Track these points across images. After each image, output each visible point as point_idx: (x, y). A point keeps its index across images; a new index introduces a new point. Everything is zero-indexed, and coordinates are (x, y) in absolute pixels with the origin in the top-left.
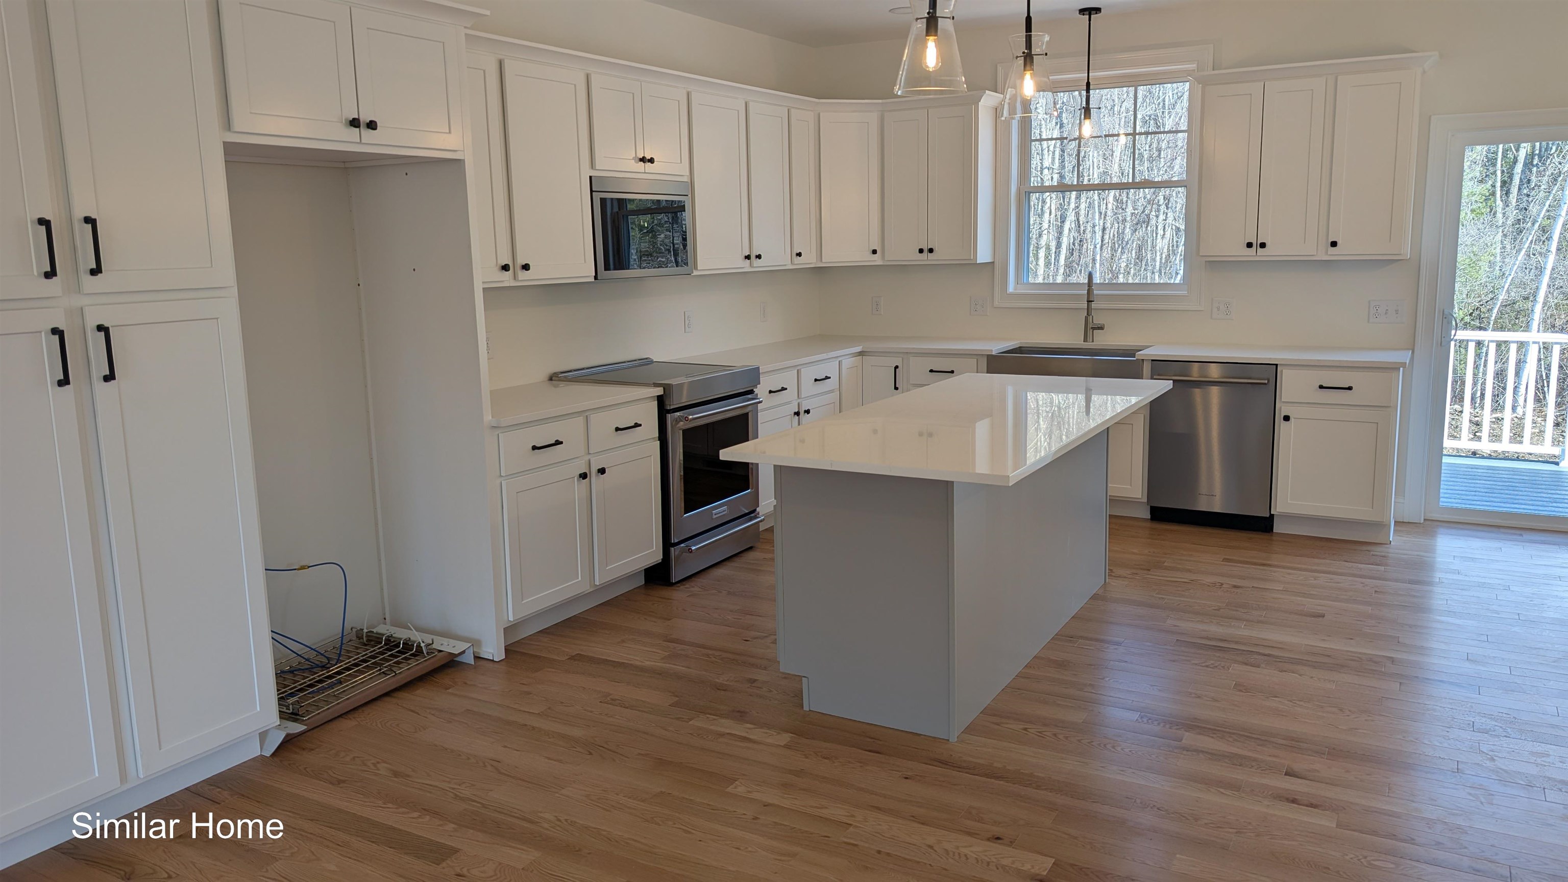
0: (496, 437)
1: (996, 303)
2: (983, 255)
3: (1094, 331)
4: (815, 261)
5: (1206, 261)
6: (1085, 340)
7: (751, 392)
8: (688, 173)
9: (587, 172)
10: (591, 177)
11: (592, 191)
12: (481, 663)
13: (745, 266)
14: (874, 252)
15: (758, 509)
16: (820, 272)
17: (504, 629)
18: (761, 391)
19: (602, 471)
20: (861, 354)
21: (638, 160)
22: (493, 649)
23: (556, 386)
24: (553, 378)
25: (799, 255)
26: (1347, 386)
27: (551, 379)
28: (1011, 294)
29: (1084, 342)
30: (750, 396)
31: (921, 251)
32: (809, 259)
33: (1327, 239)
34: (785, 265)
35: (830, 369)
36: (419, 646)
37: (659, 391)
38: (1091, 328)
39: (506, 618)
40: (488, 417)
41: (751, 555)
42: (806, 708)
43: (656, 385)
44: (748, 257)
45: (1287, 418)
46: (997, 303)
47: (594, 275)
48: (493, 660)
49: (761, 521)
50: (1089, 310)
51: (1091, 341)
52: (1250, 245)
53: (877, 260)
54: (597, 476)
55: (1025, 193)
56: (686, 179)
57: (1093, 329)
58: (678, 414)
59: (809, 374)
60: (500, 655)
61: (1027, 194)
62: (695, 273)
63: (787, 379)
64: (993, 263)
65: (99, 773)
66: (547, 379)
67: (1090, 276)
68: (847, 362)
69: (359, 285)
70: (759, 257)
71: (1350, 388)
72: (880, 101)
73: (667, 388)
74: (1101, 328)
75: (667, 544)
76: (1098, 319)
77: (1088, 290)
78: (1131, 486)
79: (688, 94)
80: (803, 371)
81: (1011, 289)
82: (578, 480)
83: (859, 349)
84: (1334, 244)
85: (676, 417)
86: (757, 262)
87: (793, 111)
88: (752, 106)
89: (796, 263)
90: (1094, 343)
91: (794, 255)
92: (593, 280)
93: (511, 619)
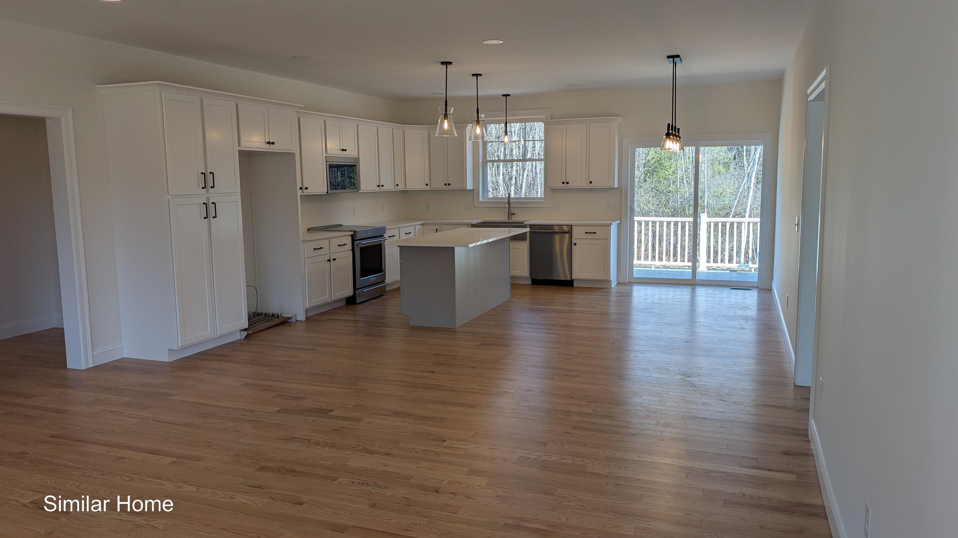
0: (303, 245)
1: (475, 206)
2: (469, 186)
4: (403, 188)
5: (551, 189)
6: (509, 219)
7: (383, 236)
8: (357, 155)
9: (325, 155)
10: (326, 156)
11: (326, 162)
12: (297, 321)
13: (378, 189)
14: (427, 185)
15: (385, 281)
16: (404, 192)
17: (306, 310)
18: (386, 235)
19: (334, 259)
20: (423, 224)
21: (341, 150)
22: (301, 317)
23: (310, 233)
24: (310, 230)
25: (398, 185)
26: (594, 232)
27: (308, 230)
28: (481, 202)
30: (382, 237)
31: (445, 184)
32: (401, 187)
33: (589, 180)
34: (392, 189)
35: (411, 230)
36: (278, 314)
37: (352, 233)
38: (511, 214)
39: (306, 307)
40: (301, 238)
41: (383, 297)
42: (411, 325)
43: (350, 231)
44: (379, 186)
45: (575, 244)
47: (327, 191)
48: (302, 321)
49: (387, 284)
50: (509, 207)
51: (511, 219)
52: (563, 183)
53: (428, 188)
54: (333, 261)
55: (485, 162)
56: (356, 157)
57: (511, 215)
58: (358, 241)
59: (403, 231)
60: (304, 319)
61: (486, 163)
62: (360, 191)
63: (395, 232)
64: (473, 190)
65: (210, 330)
66: (307, 230)
67: (509, 194)
68: (418, 228)
69: (252, 194)
70: (383, 186)
71: (595, 233)
72: (428, 126)
73: (355, 232)
74: (514, 214)
75: (355, 289)
76: (513, 211)
77: (508, 200)
78: (524, 271)
79: (357, 125)
80: (401, 229)
81: (481, 200)
82: (327, 262)
83: (422, 222)
84: (591, 182)
85: (357, 243)
86: (382, 188)
87: (394, 130)
88: (379, 129)
89: (396, 188)
91: (396, 185)
92: (326, 193)
93: (308, 307)
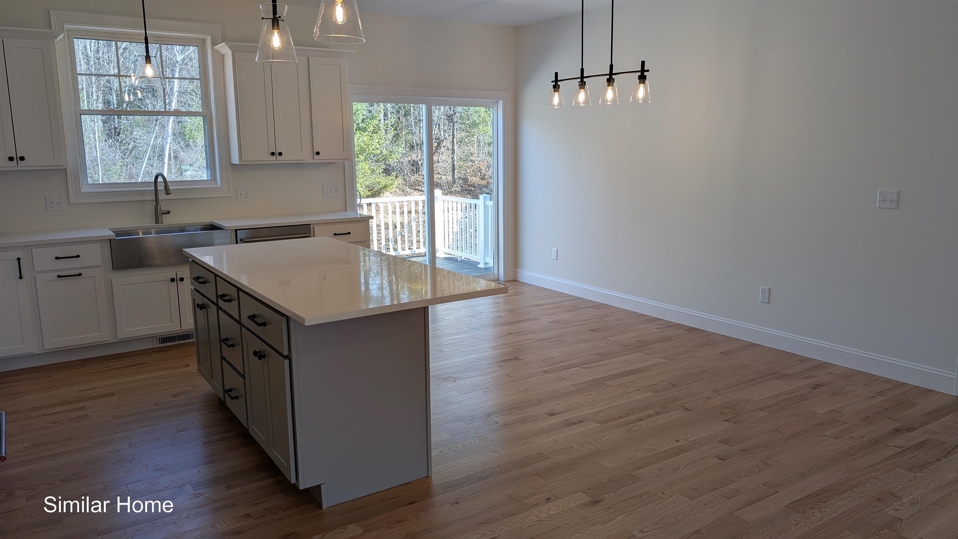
3: (163, 215)
6: (157, 222)
26: (347, 232)
29: (156, 224)
31: (11, 159)
33: (314, 150)
38: (160, 213)
46: (73, 200)
51: (161, 222)
52: (273, 154)
61: (79, 116)
64: (65, 169)
74: (168, 213)
76: (164, 207)
84: (318, 153)
90: (163, 224)
